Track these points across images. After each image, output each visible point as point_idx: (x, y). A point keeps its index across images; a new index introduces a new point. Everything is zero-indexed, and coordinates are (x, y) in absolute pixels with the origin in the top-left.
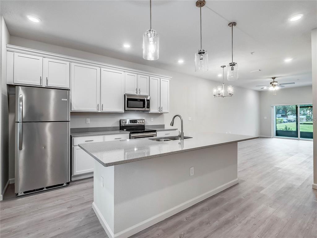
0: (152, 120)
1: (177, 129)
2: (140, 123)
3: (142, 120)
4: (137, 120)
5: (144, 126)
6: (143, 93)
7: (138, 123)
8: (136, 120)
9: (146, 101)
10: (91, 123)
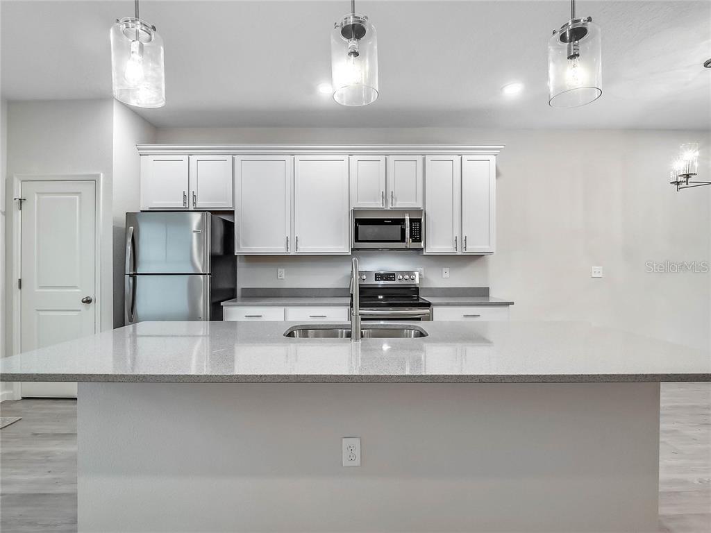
0: (445, 275)
1: (512, 303)
2: (405, 282)
3: (408, 273)
4: (394, 274)
5: (417, 290)
6: (404, 201)
7: (397, 282)
8: (392, 274)
9: (408, 223)
10: (287, 278)
